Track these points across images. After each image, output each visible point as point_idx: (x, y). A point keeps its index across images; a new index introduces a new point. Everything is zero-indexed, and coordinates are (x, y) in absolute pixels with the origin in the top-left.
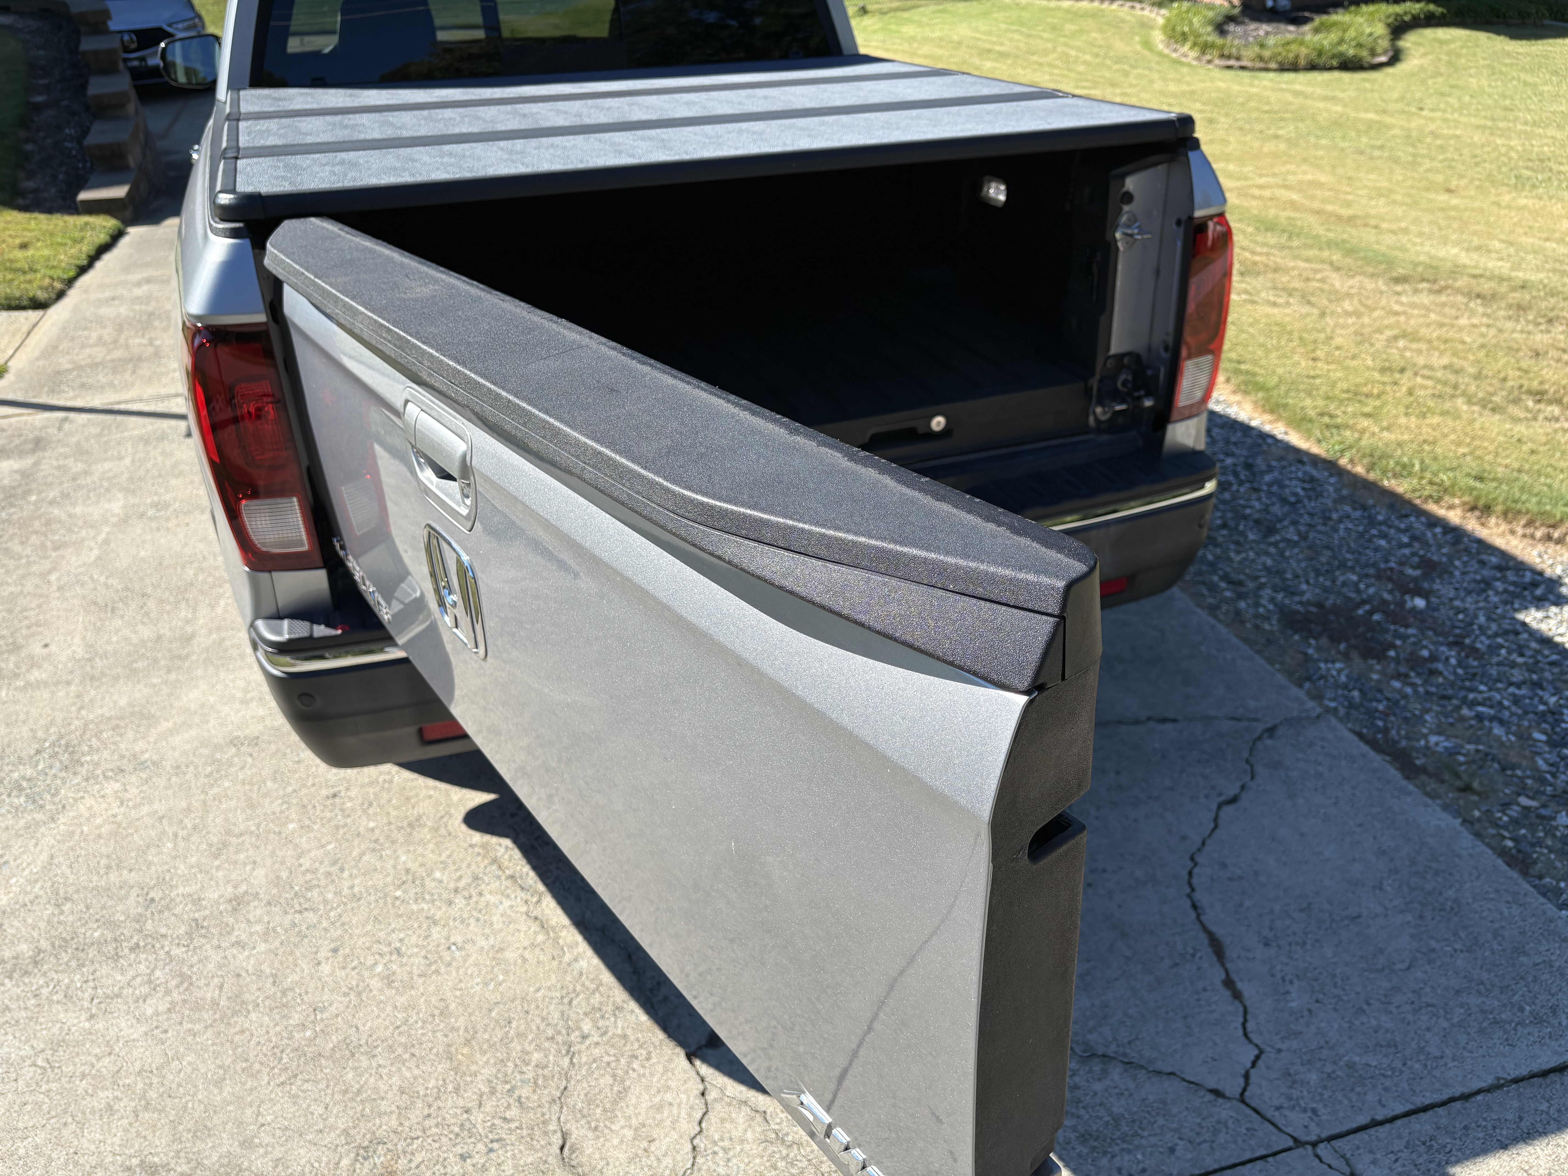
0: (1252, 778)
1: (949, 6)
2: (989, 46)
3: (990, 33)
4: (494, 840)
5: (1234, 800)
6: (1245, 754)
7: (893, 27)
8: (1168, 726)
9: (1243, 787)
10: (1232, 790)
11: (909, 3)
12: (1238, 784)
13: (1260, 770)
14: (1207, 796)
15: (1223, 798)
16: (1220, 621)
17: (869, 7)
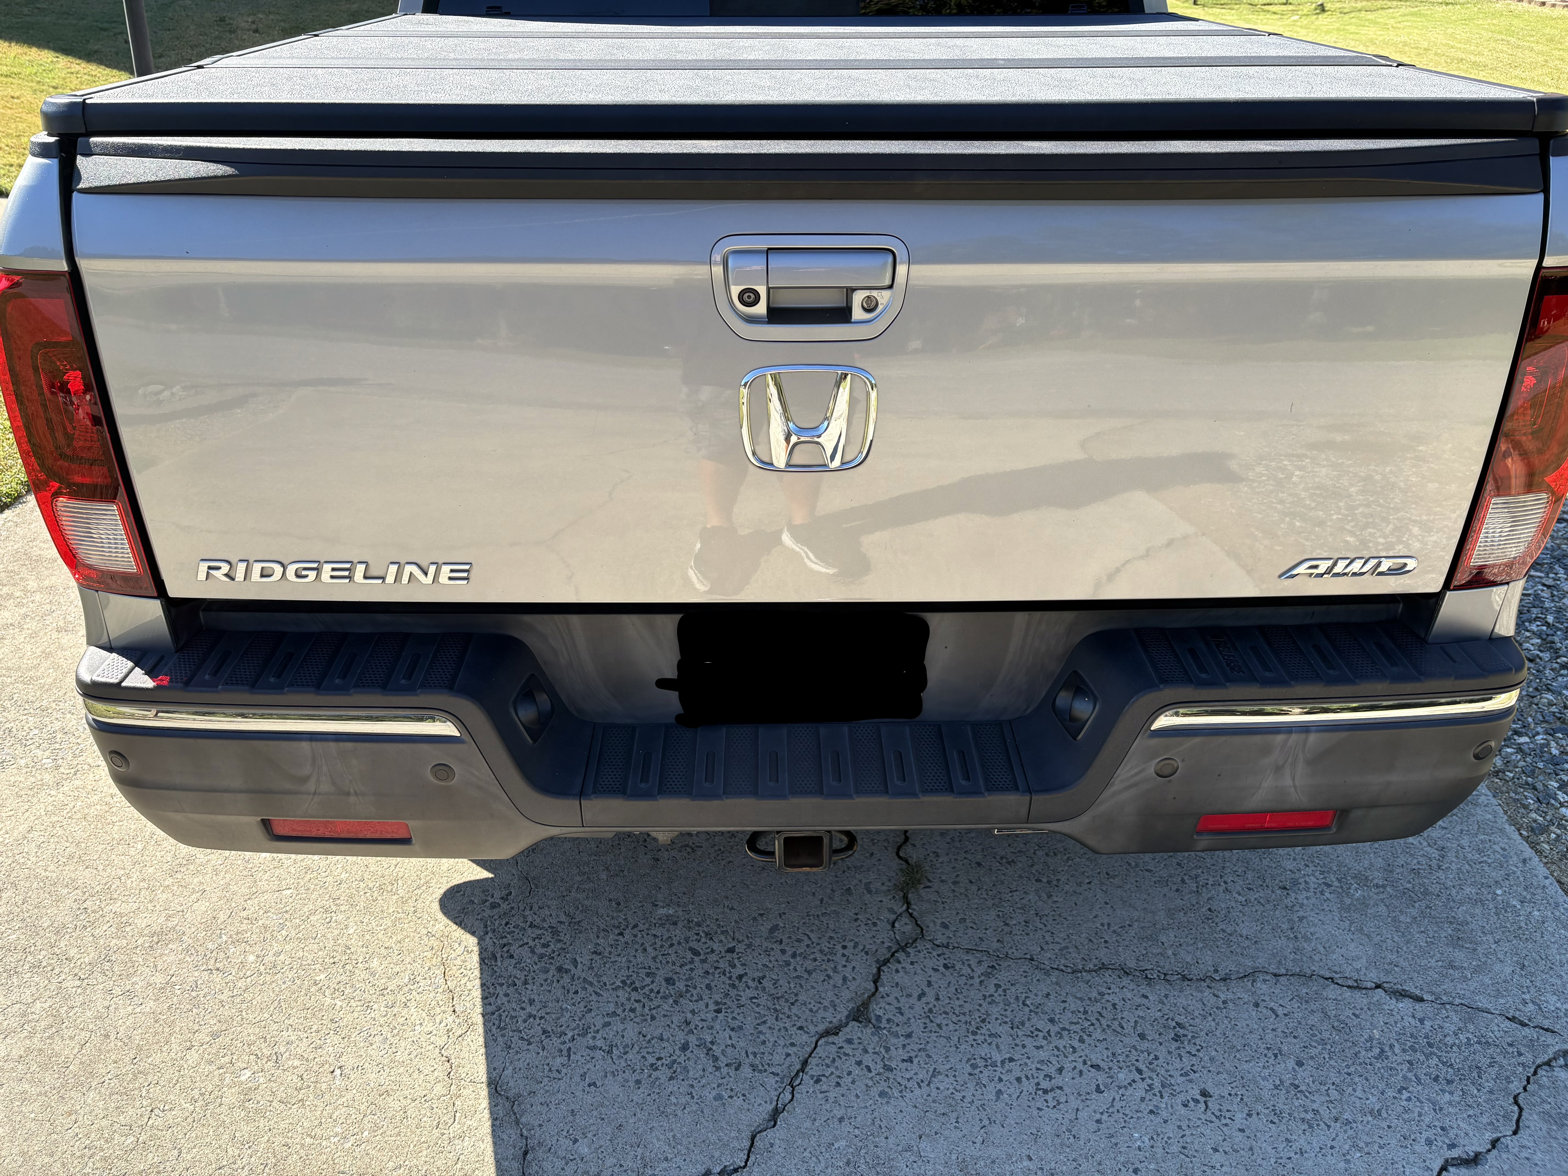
0: (1515, 1133)
1: (1424, 9)
2: (1461, 55)
3: (1468, 41)
4: (458, 933)
5: (1474, 1161)
6: (1516, 1086)
7: (1352, 28)
8: (1406, 1005)
9: (1494, 1143)
10: (1477, 1144)
11: (1379, 4)
12: (1489, 1136)
13: (1531, 1119)
14: (1429, 1143)
15: (1455, 1153)
16: (1539, 853)
17: (1328, 6)
